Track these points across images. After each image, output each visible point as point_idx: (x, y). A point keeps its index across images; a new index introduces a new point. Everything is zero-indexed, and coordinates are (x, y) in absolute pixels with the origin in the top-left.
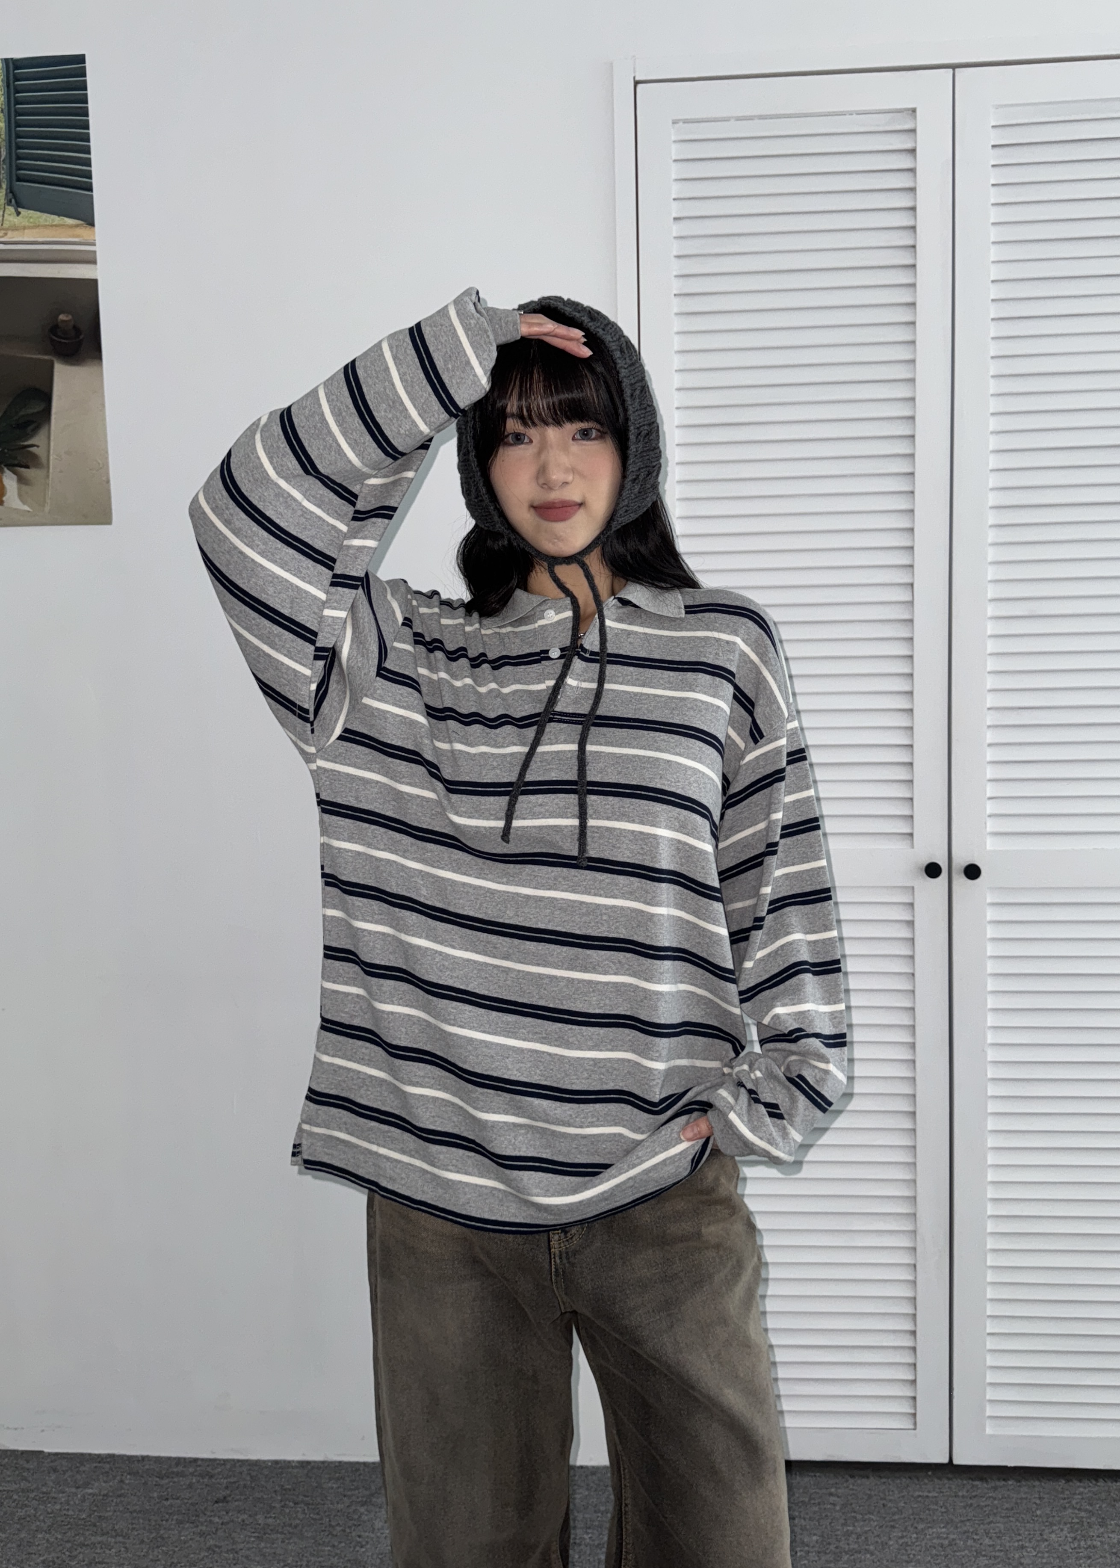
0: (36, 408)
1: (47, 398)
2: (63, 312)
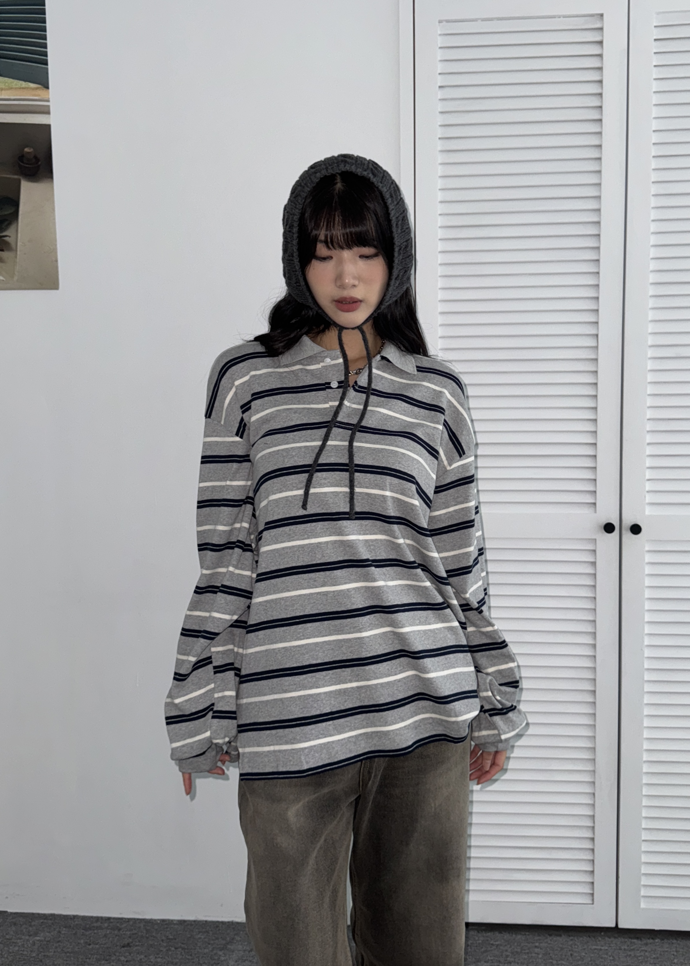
0: (8, 211)
1: (16, 204)
2: (27, 146)
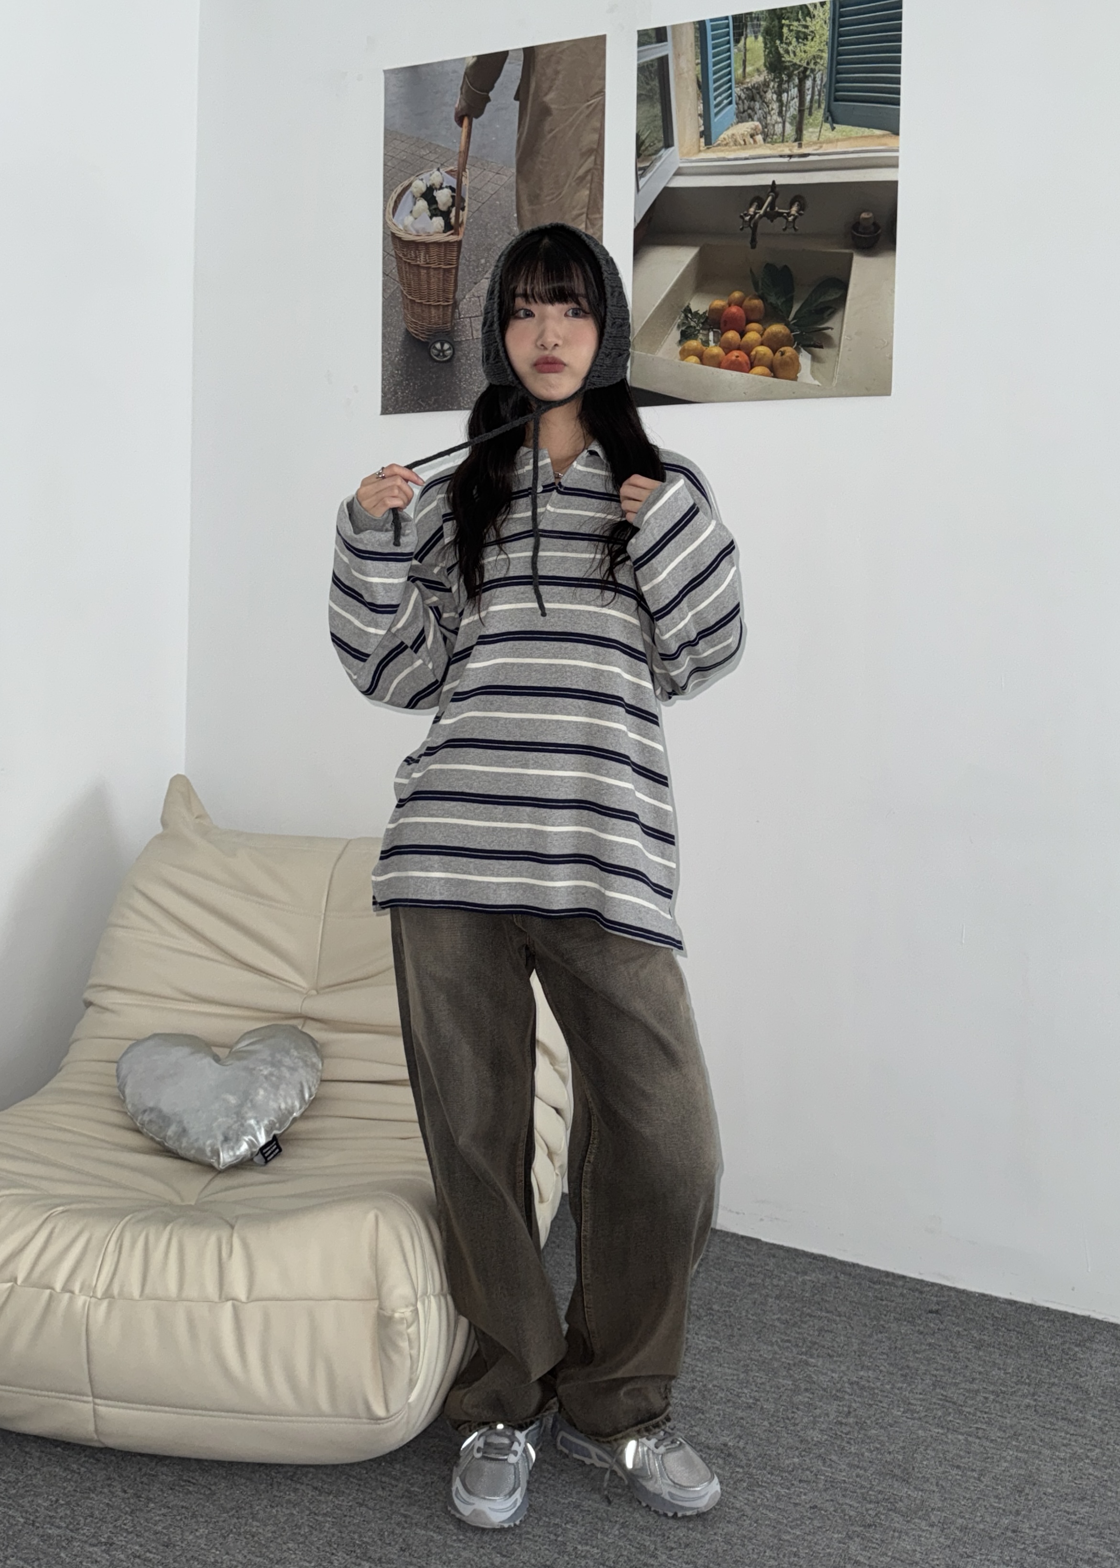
0: (833, 295)
1: (842, 285)
2: (864, 211)
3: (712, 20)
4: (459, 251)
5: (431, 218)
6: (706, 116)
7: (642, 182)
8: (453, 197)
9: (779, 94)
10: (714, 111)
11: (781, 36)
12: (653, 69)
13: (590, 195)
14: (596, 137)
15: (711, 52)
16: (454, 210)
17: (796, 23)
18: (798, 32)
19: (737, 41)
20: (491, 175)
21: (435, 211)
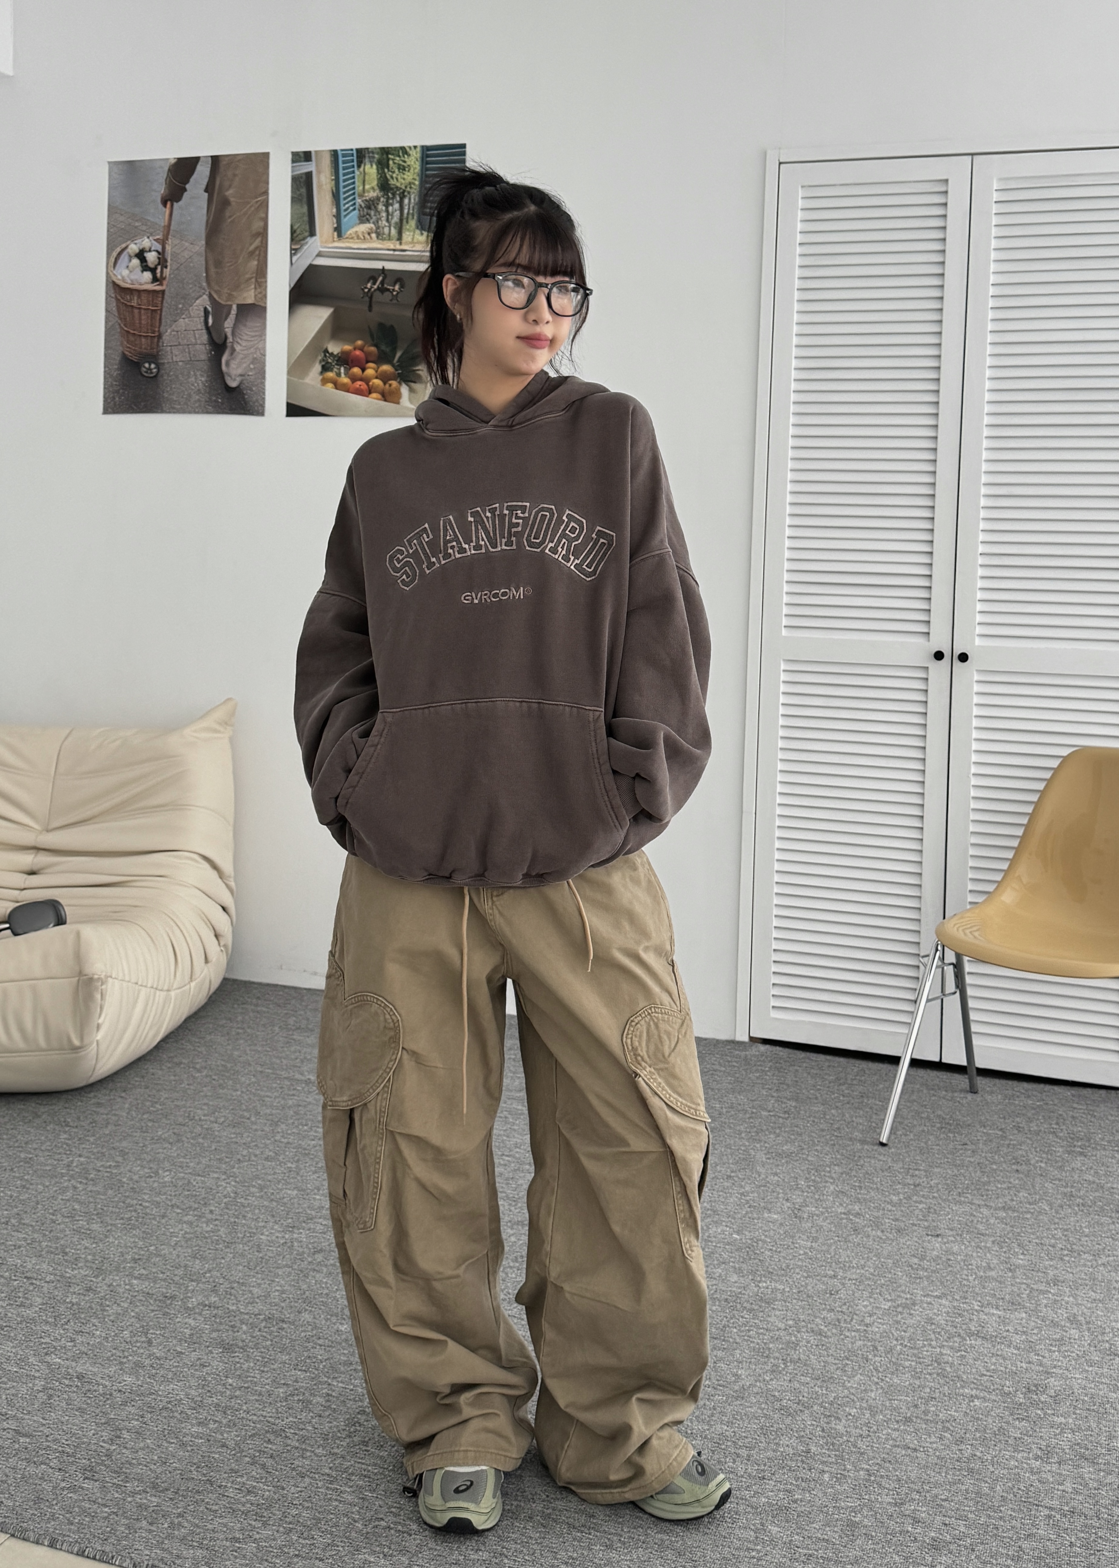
3: (342, 150)
4: (163, 298)
5: (142, 272)
6: (338, 216)
7: (295, 258)
8: (159, 258)
9: (387, 205)
10: (343, 214)
11: (388, 167)
12: (302, 180)
13: (258, 265)
14: (262, 224)
15: (341, 172)
16: (159, 268)
17: (398, 158)
18: (399, 165)
19: (359, 166)
20: (187, 244)
21: (145, 267)
